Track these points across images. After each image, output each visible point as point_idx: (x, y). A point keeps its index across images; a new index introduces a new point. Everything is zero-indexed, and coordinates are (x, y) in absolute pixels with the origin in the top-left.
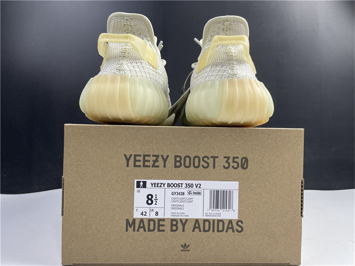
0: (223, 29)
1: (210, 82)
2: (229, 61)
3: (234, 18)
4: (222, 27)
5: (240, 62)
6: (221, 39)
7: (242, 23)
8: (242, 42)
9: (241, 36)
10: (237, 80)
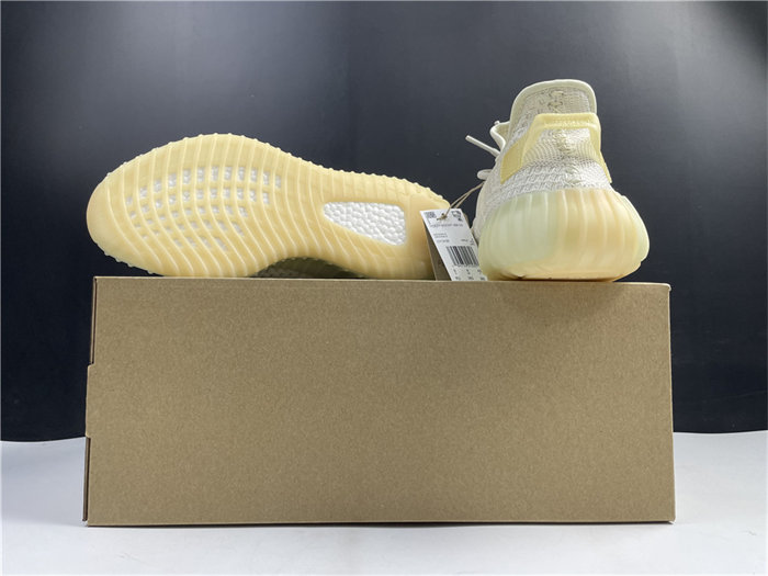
0: (549, 104)
1: (531, 196)
2: (565, 157)
3: (568, 83)
4: (547, 99)
5: (585, 160)
6: (549, 120)
7: (584, 92)
8: (589, 124)
9: (586, 113)
10: (581, 191)
